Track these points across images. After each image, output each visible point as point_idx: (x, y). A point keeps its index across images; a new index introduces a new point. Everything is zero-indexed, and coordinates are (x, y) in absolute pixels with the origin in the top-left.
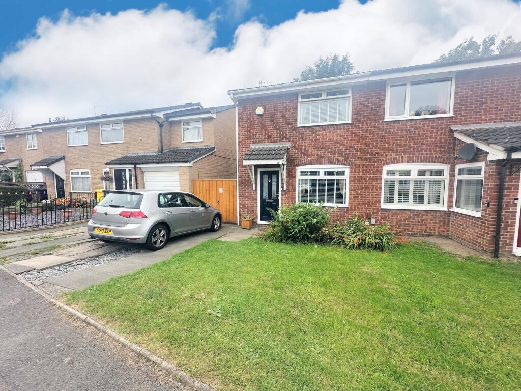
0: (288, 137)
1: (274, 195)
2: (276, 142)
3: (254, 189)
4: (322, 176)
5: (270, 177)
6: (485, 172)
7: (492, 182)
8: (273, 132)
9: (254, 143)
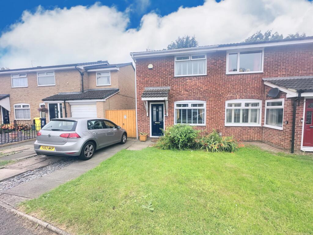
0: (169, 83)
1: (160, 120)
2: (161, 86)
3: (147, 115)
4: (190, 107)
5: (157, 108)
6: (285, 104)
7: (289, 110)
8: (159, 80)
9: (147, 87)
